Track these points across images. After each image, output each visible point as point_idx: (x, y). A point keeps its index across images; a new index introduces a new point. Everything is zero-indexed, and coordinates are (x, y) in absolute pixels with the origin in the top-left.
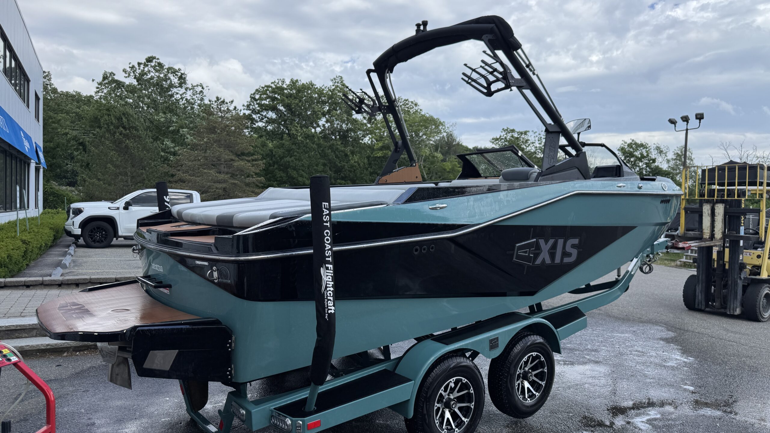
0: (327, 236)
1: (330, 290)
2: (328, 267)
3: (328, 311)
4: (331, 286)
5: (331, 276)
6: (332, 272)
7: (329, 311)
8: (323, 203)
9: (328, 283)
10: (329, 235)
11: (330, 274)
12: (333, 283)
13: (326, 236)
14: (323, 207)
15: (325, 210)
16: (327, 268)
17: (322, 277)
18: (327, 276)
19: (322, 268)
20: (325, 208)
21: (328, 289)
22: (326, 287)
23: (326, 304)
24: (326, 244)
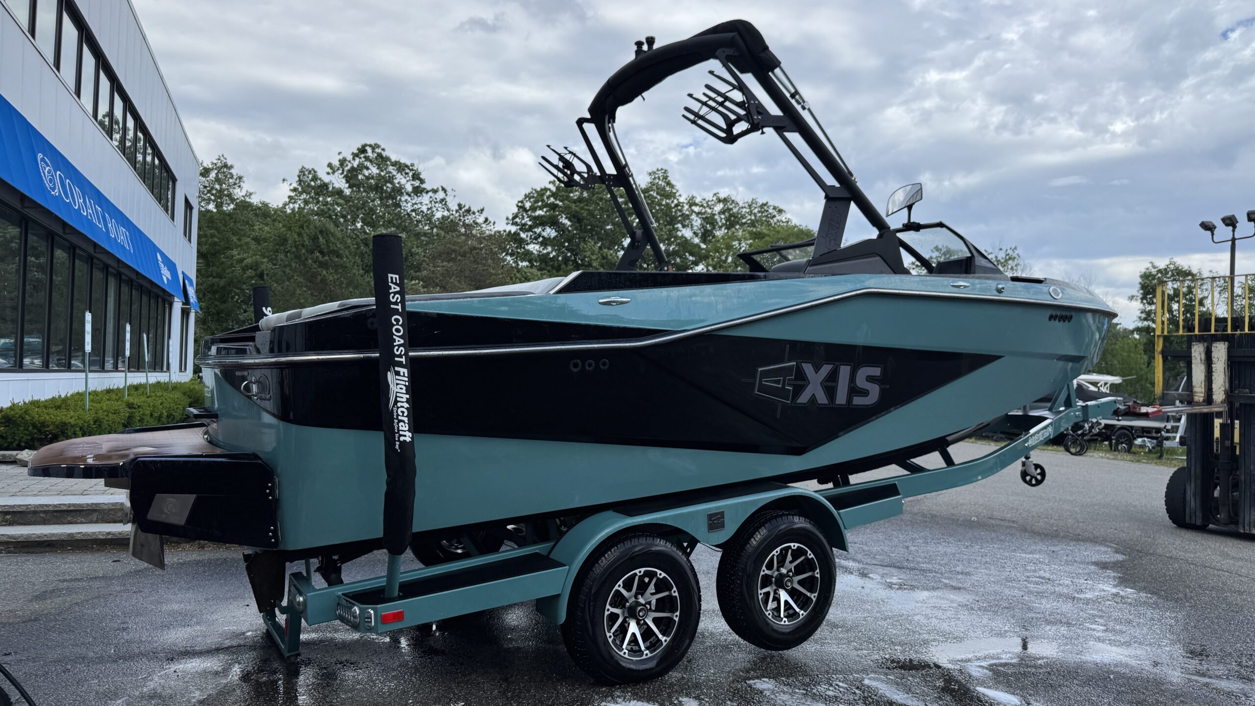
0: (398, 324)
1: (402, 407)
2: (399, 372)
3: (399, 438)
4: (405, 400)
5: (405, 385)
6: (406, 379)
7: (402, 439)
8: (390, 275)
9: (398, 394)
10: (400, 323)
11: (404, 383)
12: (408, 396)
13: (394, 325)
14: (390, 281)
15: (393, 286)
16: (397, 373)
17: (389, 385)
18: (397, 384)
19: (389, 373)
20: (392, 282)
21: (399, 404)
22: (396, 402)
23: (396, 428)
24: (394, 337)
